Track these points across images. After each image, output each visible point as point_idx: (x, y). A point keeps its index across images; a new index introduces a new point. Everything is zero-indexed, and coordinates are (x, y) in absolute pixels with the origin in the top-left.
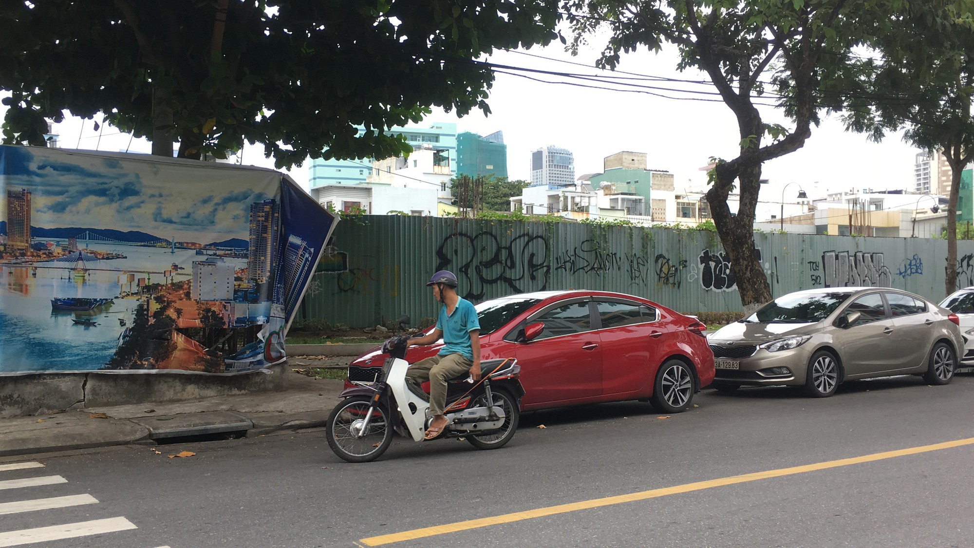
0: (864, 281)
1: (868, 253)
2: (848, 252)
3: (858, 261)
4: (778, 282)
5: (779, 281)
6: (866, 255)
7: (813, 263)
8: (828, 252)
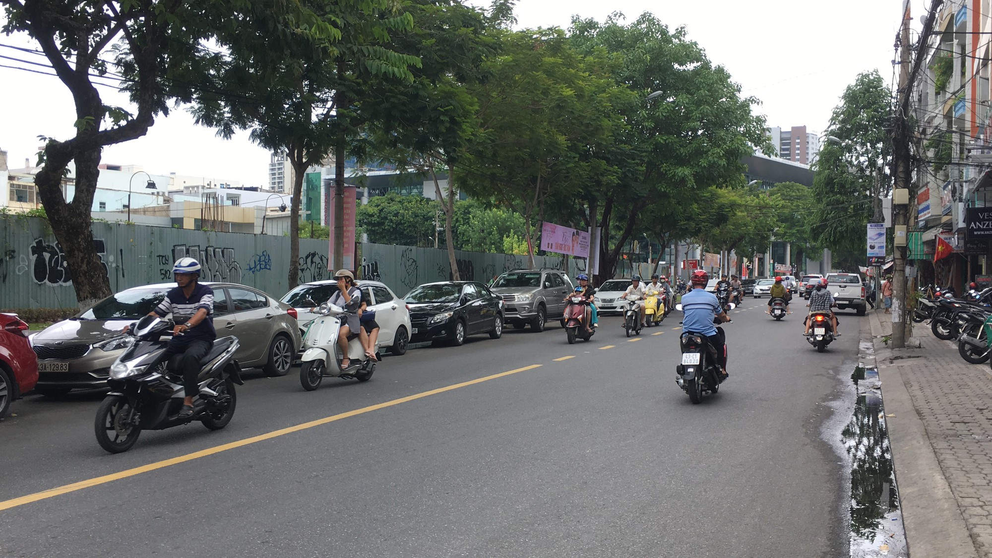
0: (215, 276)
1: (219, 248)
2: (199, 246)
3: (209, 256)
4: (123, 276)
5: (125, 275)
6: (217, 250)
7: (163, 257)
8: (178, 245)
